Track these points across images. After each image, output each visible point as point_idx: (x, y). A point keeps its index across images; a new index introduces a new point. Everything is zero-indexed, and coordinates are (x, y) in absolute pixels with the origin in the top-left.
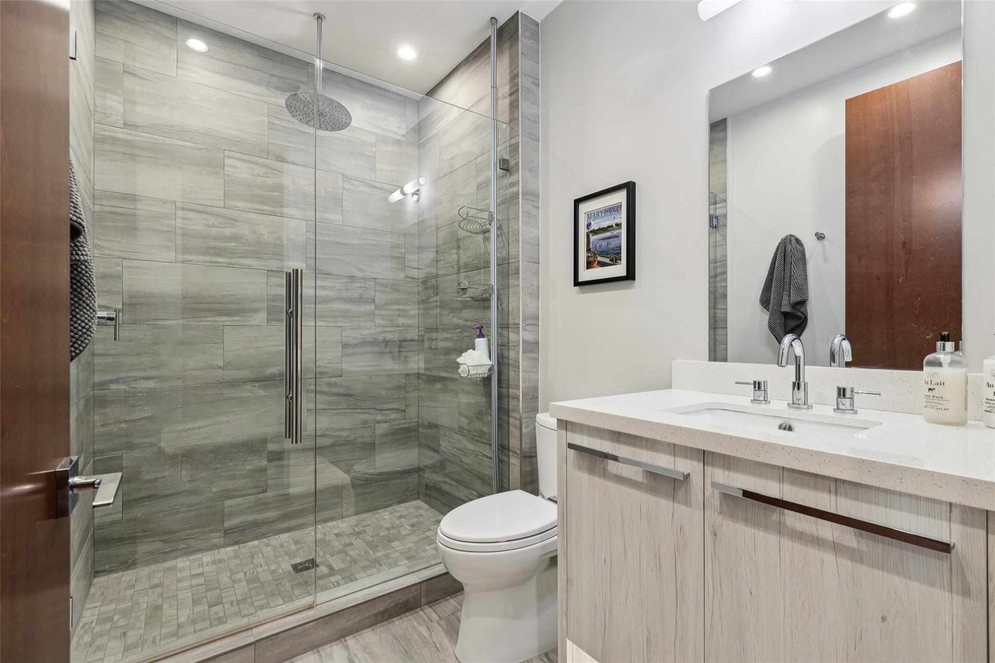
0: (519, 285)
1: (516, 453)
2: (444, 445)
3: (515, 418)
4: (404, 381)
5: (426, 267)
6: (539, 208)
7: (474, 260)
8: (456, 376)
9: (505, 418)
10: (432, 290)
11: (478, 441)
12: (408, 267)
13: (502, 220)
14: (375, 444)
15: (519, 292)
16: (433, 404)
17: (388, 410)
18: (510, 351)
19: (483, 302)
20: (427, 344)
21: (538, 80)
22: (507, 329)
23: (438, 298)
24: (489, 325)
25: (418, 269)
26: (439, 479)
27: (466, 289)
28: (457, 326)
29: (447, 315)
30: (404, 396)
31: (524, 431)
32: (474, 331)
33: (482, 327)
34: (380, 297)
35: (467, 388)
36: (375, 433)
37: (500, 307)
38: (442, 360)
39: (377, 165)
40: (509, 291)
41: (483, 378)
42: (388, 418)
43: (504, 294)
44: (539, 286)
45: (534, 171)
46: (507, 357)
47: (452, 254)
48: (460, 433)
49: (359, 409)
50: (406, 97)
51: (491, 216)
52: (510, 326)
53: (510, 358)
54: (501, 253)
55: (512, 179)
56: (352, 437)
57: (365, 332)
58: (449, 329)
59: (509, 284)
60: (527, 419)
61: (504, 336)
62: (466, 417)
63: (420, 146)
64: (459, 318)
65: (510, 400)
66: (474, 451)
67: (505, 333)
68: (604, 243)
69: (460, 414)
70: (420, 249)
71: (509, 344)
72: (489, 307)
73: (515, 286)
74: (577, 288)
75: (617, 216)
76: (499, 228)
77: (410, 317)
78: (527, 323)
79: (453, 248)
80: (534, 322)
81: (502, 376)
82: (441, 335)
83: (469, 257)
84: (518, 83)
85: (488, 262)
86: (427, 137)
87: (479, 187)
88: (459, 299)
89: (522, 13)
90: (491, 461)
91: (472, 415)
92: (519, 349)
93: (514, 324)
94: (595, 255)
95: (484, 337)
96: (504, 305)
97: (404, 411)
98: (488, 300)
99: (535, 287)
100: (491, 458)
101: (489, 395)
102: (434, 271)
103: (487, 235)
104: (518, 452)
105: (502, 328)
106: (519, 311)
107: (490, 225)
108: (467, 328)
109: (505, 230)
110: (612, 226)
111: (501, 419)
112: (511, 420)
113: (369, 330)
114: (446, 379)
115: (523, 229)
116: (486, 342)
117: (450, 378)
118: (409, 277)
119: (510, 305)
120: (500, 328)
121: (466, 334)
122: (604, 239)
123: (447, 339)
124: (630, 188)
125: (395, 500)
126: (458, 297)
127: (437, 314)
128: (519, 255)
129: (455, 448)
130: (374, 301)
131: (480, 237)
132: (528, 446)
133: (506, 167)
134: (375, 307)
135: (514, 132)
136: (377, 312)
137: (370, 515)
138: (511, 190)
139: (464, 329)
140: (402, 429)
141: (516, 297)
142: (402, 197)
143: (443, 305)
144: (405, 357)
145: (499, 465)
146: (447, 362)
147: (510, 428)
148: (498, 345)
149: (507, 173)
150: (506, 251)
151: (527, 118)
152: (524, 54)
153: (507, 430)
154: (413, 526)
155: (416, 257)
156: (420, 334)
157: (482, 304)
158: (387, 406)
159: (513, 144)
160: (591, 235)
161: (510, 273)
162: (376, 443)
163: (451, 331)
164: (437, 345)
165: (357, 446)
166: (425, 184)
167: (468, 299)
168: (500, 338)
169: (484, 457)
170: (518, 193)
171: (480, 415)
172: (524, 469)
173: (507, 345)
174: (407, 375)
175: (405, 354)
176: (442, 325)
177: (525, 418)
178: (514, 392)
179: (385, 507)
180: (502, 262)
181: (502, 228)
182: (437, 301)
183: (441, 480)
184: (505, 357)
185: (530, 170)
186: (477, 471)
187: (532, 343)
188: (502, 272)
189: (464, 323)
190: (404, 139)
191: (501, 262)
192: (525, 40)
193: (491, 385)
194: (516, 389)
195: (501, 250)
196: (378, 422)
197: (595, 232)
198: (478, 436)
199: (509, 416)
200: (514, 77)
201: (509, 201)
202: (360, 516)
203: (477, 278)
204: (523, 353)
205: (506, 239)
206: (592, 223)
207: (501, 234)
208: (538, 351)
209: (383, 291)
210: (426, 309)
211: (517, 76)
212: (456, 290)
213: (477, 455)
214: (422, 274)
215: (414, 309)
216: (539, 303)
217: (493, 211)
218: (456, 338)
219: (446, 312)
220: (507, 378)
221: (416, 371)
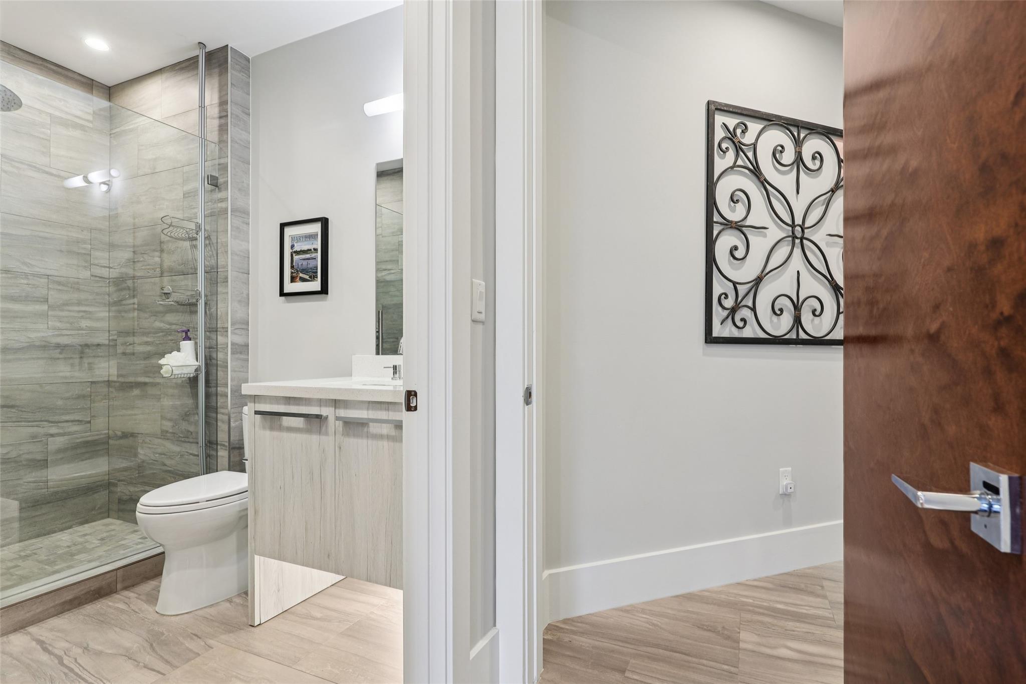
0: (227, 293)
1: (224, 445)
2: (143, 453)
3: (223, 414)
4: (89, 389)
5: (119, 267)
6: (249, 224)
7: (179, 265)
8: (158, 380)
9: (214, 415)
10: (128, 292)
11: (185, 442)
12: (94, 265)
13: (211, 231)
14: (47, 460)
15: (228, 299)
16: (130, 412)
17: (67, 421)
18: (218, 353)
19: (190, 307)
20: (120, 350)
21: (249, 110)
22: (215, 333)
23: (136, 300)
24: (196, 329)
25: (109, 267)
26: (137, 489)
27: (169, 293)
28: (161, 330)
29: (148, 318)
30: (89, 406)
31: (232, 424)
32: (180, 334)
33: (189, 331)
34: (55, 296)
35: (171, 391)
36: (47, 448)
37: (208, 312)
38: (141, 364)
39: (52, 149)
40: (217, 298)
41: (190, 378)
42: (66, 431)
43: (213, 300)
44: (249, 294)
45: (244, 191)
46: (215, 358)
47: (154, 257)
48: (163, 437)
49: (25, 422)
50: (93, 80)
51: (198, 227)
52: (218, 329)
53: (218, 359)
54: (209, 262)
55: (220, 195)
56: (13, 454)
57: (33, 335)
58: (149, 333)
59: (217, 291)
60: (235, 414)
61: (213, 339)
62: (170, 420)
63: (112, 136)
64: (163, 322)
65: (219, 398)
66: (179, 453)
67: (213, 336)
68: (305, 263)
69: (163, 418)
70: (112, 246)
71: (217, 346)
72: (196, 312)
73: (223, 293)
74: (283, 298)
75: (315, 242)
76: (208, 238)
77: (98, 320)
78: (236, 327)
79: (154, 250)
80: (244, 326)
81: (210, 376)
82: (137, 340)
83: (175, 262)
84: (227, 109)
85: (195, 269)
86: (122, 128)
87: (186, 195)
88: (161, 303)
89: (231, 47)
90: (198, 458)
91: (178, 417)
92: (228, 351)
93: (223, 328)
94: (297, 271)
95: (191, 340)
96: (212, 310)
97: (89, 422)
98: (195, 305)
99: (245, 295)
100: (198, 456)
101: (195, 395)
102: (130, 272)
103: (194, 243)
104: (227, 444)
105: (210, 331)
106: (228, 316)
107: (197, 234)
108: (173, 331)
109: (214, 241)
110: (310, 250)
111: (209, 417)
112: (219, 416)
113: (40, 331)
114: (145, 384)
115: (232, 243)
116: (193, 345)
117: (150, 383)
118: (96, 276)
119: (218, 310)
120: (208, 331)
121: (170, 338)
122: (304, 259)
123: (147, 343)
124: (324, 222)
125: (76, 521)
126: (161, 301)
127: (133, 318)
128: (227, 265)
129: (157, 453)
130: (47, 301)
131: (187, 244)
132: (237, 438)
133: (214, 183)
134: (48, 307)
135: (223, 152)
136: (50, 313)
137: (41, 540)
138: (220, 205)
139: (168, 332)
140: (87, 442)
141: (224, 303)
142: (84, 184)
143: (141, 308)
144: (89, 364)
145: (206, 461)
146: (146, 367)
147: (218, 424)
148: (205, 348)
149: (216, 189)
150: (214, 260)
151: (236, 142)
152: (233, 84)
153: (215, 426)
154: (102, 539)
155: (106, 255)
156: (110, 338)
157: (189, 309)
158: (67, 418)
159: (222, 164)
160: (294, 255)
161: (219, 281)
162: (49, 459)
163: (152, 335)
164: (134, 350)
165: (21, 464)
166: (119, 176)
167: (173, 303)
168: (208, 341)
169: (191, 456)
170: (226, 209)
171: (186, 416)
172: (232, 459)
173: (215, 347)
174: (92, 383)
175: (90, 360)
176: (141, 328)
177: (234, 413)
178: (222, 390)
179: (62, 530)
180: (211, 270)
181: (210, 238)
182: (134, 304)
183: (138, 490)
184: (214, 359)
185: (240, 190)
186: (182, 472)
187: (242, 346)
188: (211, 280)
189: (168, 327)
190: (90, 125)
191: (209, 270)
192: (234, 72)
193: (198, 386)
194: (225, 387)
195: (209, 259)
196: (52, 435)
197: (297, 253)
198: (183, 437)
199: (217, 413)
200: (223, 103)
201: (217, 215)
202: (26, 543)
203: (183, 283)
204: (231, 354)
205: (215, 250)
206: (295, 245)
207: (210, 244)
208: (248, 353)
209: (60, 290)
210: (119, 312)
211: (226, 103)
212: (158, 293)
213: (182, 456)
214: (114, 273)
215: (105, 311)
216: (248, 309)
217: (201, 222)
218: (159, 342)
219: (146, 315)
220: (215, 378)
221: (106, 379)
